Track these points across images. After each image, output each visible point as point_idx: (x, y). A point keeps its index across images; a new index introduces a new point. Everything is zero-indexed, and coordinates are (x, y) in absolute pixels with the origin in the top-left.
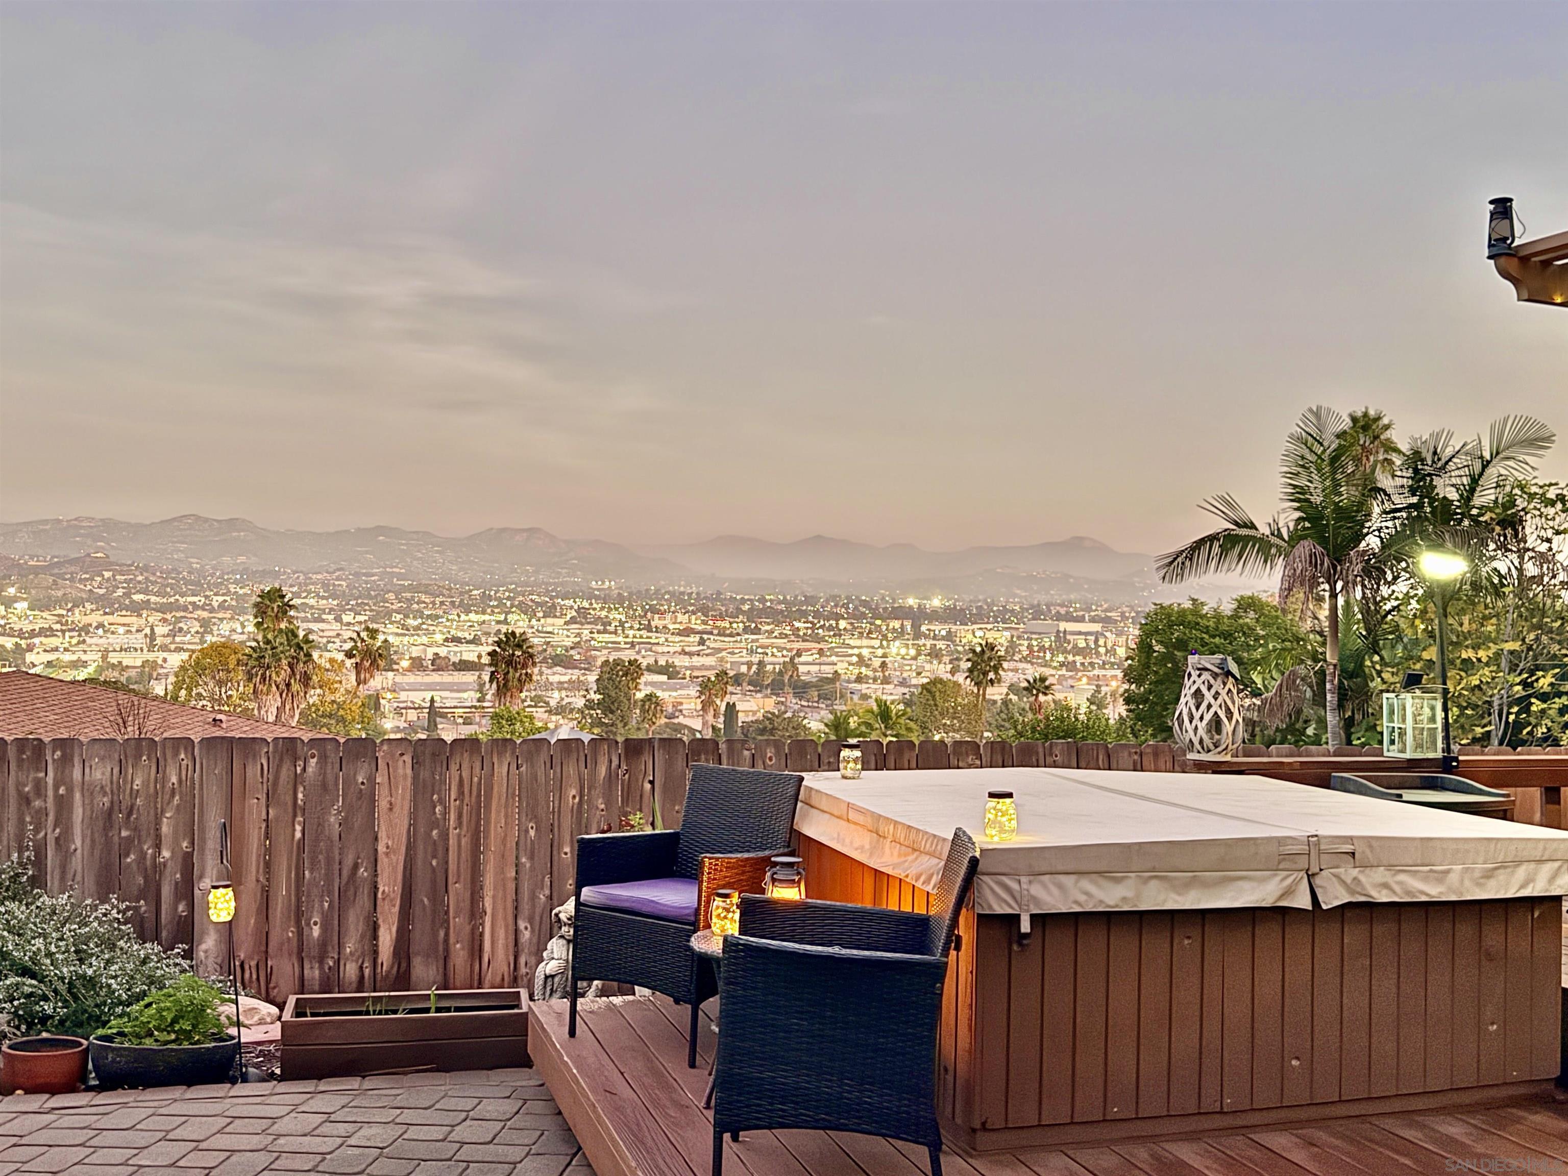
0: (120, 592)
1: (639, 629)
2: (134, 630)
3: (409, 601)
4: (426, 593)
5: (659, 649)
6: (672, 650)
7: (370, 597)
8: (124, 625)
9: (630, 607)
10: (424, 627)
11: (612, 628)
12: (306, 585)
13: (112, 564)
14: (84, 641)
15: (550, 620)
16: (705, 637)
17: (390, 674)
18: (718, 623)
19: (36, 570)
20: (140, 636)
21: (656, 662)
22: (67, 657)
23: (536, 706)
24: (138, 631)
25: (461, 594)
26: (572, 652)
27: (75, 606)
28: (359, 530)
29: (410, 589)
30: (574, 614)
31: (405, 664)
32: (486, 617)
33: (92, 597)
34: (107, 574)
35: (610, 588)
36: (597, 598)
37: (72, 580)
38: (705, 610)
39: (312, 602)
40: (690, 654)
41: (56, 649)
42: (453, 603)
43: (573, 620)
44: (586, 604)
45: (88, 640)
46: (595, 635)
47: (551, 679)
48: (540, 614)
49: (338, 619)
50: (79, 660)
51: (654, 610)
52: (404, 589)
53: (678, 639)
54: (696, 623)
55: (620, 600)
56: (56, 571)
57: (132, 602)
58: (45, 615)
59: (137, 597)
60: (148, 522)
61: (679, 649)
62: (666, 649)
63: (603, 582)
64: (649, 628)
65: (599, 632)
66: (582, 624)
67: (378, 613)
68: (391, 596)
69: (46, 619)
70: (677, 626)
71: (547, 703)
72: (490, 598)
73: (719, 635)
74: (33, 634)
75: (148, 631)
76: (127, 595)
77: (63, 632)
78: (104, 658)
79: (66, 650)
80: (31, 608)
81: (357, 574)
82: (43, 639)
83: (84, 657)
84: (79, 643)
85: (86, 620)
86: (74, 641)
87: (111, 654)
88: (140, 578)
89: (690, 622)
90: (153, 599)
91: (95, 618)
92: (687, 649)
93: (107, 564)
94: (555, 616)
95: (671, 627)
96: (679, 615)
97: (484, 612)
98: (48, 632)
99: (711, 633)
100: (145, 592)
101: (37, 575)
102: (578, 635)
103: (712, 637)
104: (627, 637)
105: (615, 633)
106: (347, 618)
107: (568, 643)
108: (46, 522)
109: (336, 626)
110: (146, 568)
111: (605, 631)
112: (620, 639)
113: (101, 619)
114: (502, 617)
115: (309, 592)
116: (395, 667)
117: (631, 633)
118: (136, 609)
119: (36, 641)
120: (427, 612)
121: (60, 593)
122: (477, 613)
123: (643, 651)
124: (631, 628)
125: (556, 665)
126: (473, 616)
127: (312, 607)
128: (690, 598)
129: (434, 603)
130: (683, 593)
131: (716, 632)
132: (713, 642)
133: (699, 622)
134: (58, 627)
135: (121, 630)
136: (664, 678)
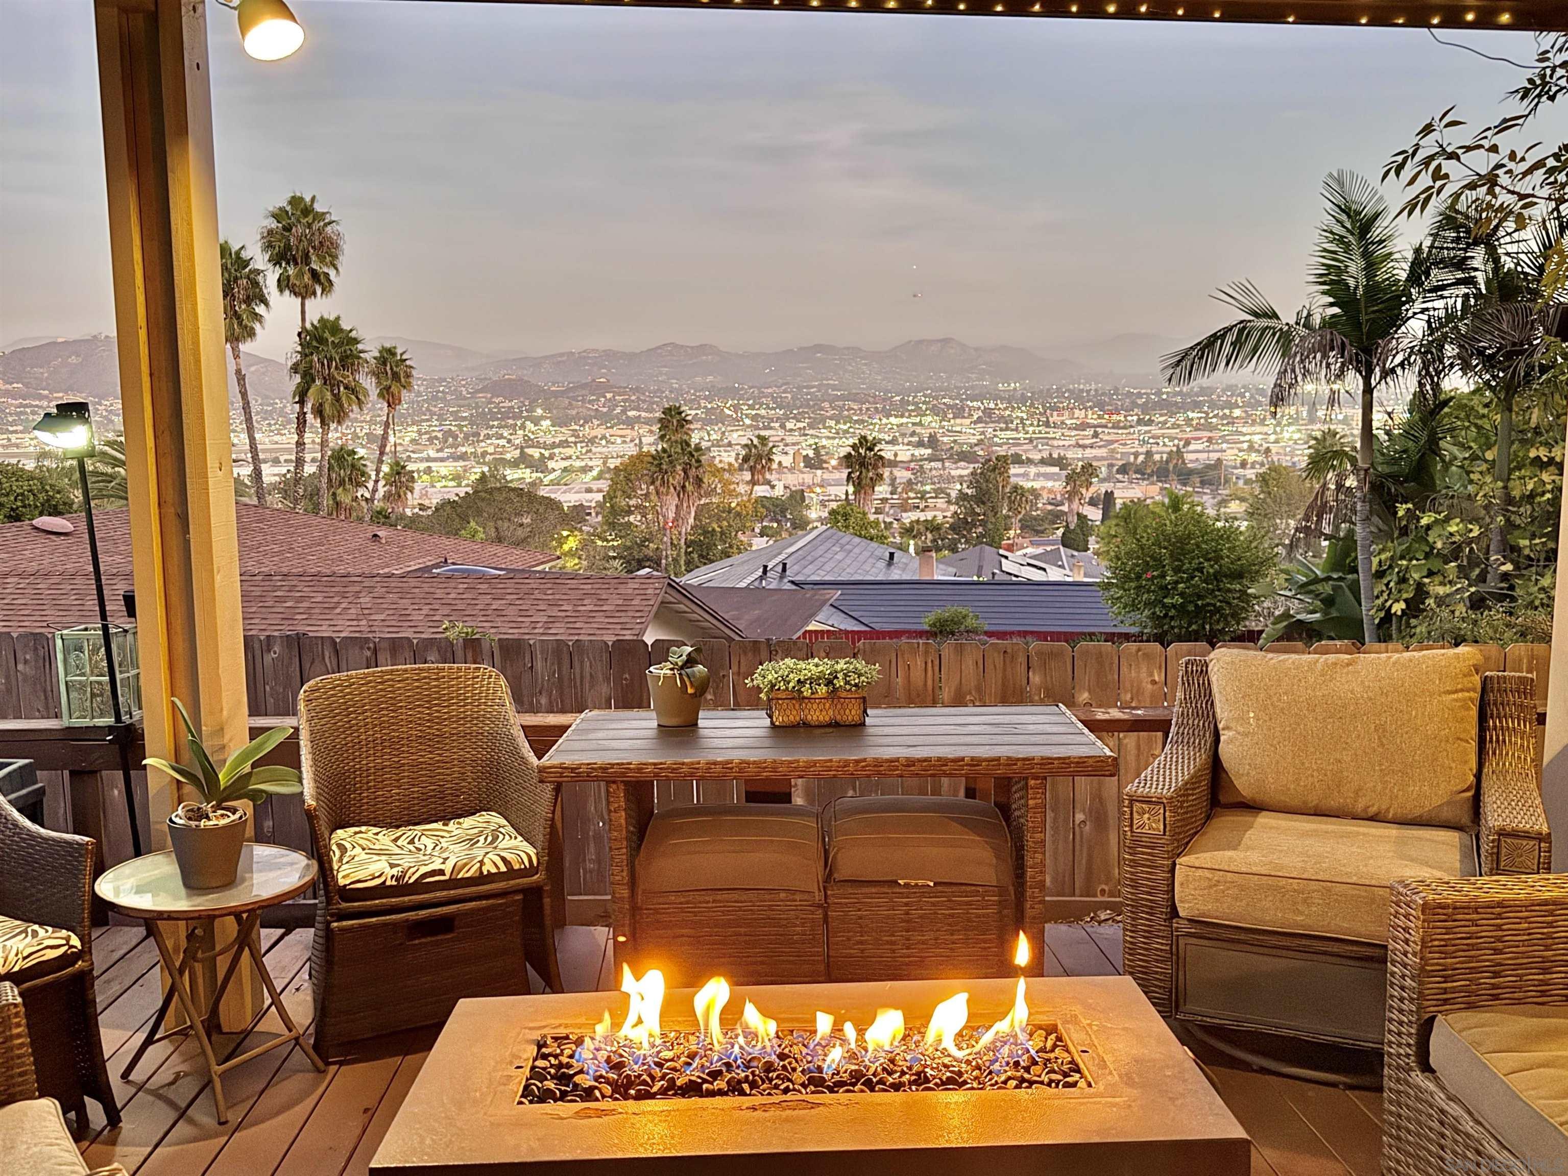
0: (618, 410)
1: (1038, 426)
2: (628, 440)
3: (842, 408)
4: (854, 401)
5: (1055, 443)
6: (1067, 443)
7: (808, 406)
8: (621, 436)
9: (1032, 405)
10: (851, 430)
11: (1013, 426)
12: (760, 398)
13: (612, 387)
14: (590, 451)
15: (958, 421)
16: (1100, 430)
17: (819, 472)
18: (1114, 417)
19: (556, 394)
20: (632, 445)
21: (1051, 455)
22: (578, 464)
23: (936, 497)
24: (632, 441)
25: (884, 400)
26: (976, 449)
27: (586, 422)
28: (801, 349)
29: (842, 398)
30: (981, 414)
31: (834, 462)
32: (904, 420)
33: (598, 415)
34: (609, 396)
35: (1015, 389)
36: (1002, 399)
37: (583, 401)
38: (1101, 405)
39: (763, 412)
40: (1084, 447)
41: (570, 457)
42: (876, 408)
43: (979, 421)
44: (992, 406)
45: (594, 449)
46: (998, 433)
47: (953, 473)
48: (951, 416)
49: (783, 426)
50: (586, 466)
51: (1054, 408)
52: (838, 398)
53: (1074, 433)
54: (1092, 418)
55: (1023, 400)
56: (571, 394)
57: (628, 417)
58: (563, 430)
59: (631, 413)
60: (638, 351)
61: (1073, 442)
62: (1061, 443)
63: (1009, 385)
64: (1047, 424)
65: (1001, 430)
66: (986, 423)
67: (815, 419)
68: (826, 405)
69: (564, 433)
70: (1074, 421)
71: (949, 495)
72: (908, 402)
73: (1113, 428)
74: (554, 446)
75: (637, 441)
76: (624, 412)
77: (575, 443)
78: (605, 463)
79: (578, 458)
80: (553, 426)
81: (800, 388)
82: (561, 450)
83: (590, 464)
84: (587, 452)
85: (594, 433)
86: (584, 450)
87: (610, 461)
88: (633, 398)
89: (1086, 416)
90: (643, 414)
91: (599, 432)
92: (1081, 442)
93: (607, 387)
94: (964, 417)
95: (1068, 422)
96: (1077, 412)
97: (902, 416)
98: (564, 444)
99: (1106, 427)
100: (638, 409)
101: (556, 397)
102: (983, 433)
103: (1106, 431)
104: (1027, 433)
105: (1016, 430)
106: (789, 425)
107: (973, 440)
108: (562, 355)
109: (781, 433)
110: (636, 390)
111: (1007, 429)
112: (1021, 435)
113: (603, 432)
114: (917, 420)
115: (762, 404)
116: (825, 465)
117: (1031, 429)
118: (630, 423)
119: (556, 451)
120: (855, 418)
121: (574, 412)
122: (896, 416)
123: (1040, 446)
124: (1032, 425)
125: (961, 460)
126: (893, 420)
127: (763, 417)
128: (1088, 395)
129: (861, 409)
130: (1082, 391)
131: (1110, 425)
132: (1107, 435)
133: (1095, 416)
134: (573, 439)
135: (619, 440)
136: (1056, 469)
